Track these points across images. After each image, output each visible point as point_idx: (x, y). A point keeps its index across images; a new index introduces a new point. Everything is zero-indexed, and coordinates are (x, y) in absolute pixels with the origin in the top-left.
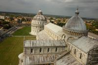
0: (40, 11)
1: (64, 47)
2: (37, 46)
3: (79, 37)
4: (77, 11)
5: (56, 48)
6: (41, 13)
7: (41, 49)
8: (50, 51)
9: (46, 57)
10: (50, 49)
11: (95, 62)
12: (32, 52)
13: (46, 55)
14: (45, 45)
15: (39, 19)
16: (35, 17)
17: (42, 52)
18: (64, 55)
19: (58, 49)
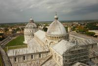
0: (31, 19)
1: (48, 52)
2: (20, 54)
3: (59, 41)
4: (55, 17)
5: (40, 54)
6: (32, 21)
7: (24, 57)
8: (34, 58)
9: (30, 64)
10: (33, 56)
11: (71, 63)
12: (16, 61)
13: (30, 62)
14: (28, 53)
15: (31, 28)
16: (27, 26)
17: (26, 59)
18: (47, 61)
19: (41, 55)
